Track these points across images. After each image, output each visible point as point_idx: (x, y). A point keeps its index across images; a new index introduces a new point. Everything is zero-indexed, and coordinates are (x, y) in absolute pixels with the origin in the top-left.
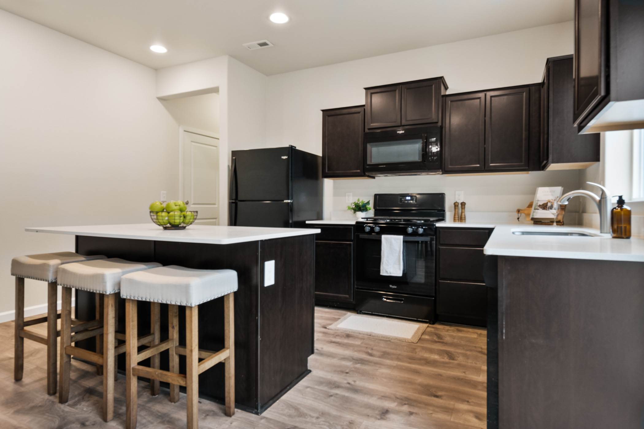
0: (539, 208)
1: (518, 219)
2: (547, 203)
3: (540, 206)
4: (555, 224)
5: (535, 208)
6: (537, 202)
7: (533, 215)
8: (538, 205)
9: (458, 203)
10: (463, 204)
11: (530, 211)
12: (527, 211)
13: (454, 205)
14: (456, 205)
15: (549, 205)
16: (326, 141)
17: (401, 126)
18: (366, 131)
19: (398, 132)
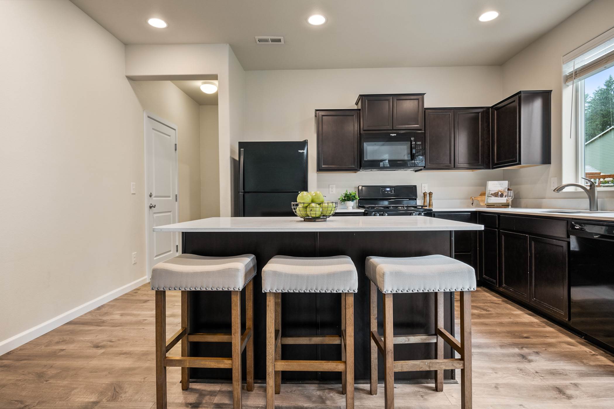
0: (491, 196)
1: (472, 204)
2: (498, 192)
3: (492, 194)
4: (510, 207)
5: (488, 196)
6: (489, 191)
7: (487, 201)
8: (491, 194)
9: (427, 193)
10: (430, 194)
11: (483, 199)
12: (480, 198)
13: (423, 195)
14: (425, 194)
15: (500, 193)
16: (321, 137)
17: (393, 130)
18: (362, 132)
19: (391, 135)
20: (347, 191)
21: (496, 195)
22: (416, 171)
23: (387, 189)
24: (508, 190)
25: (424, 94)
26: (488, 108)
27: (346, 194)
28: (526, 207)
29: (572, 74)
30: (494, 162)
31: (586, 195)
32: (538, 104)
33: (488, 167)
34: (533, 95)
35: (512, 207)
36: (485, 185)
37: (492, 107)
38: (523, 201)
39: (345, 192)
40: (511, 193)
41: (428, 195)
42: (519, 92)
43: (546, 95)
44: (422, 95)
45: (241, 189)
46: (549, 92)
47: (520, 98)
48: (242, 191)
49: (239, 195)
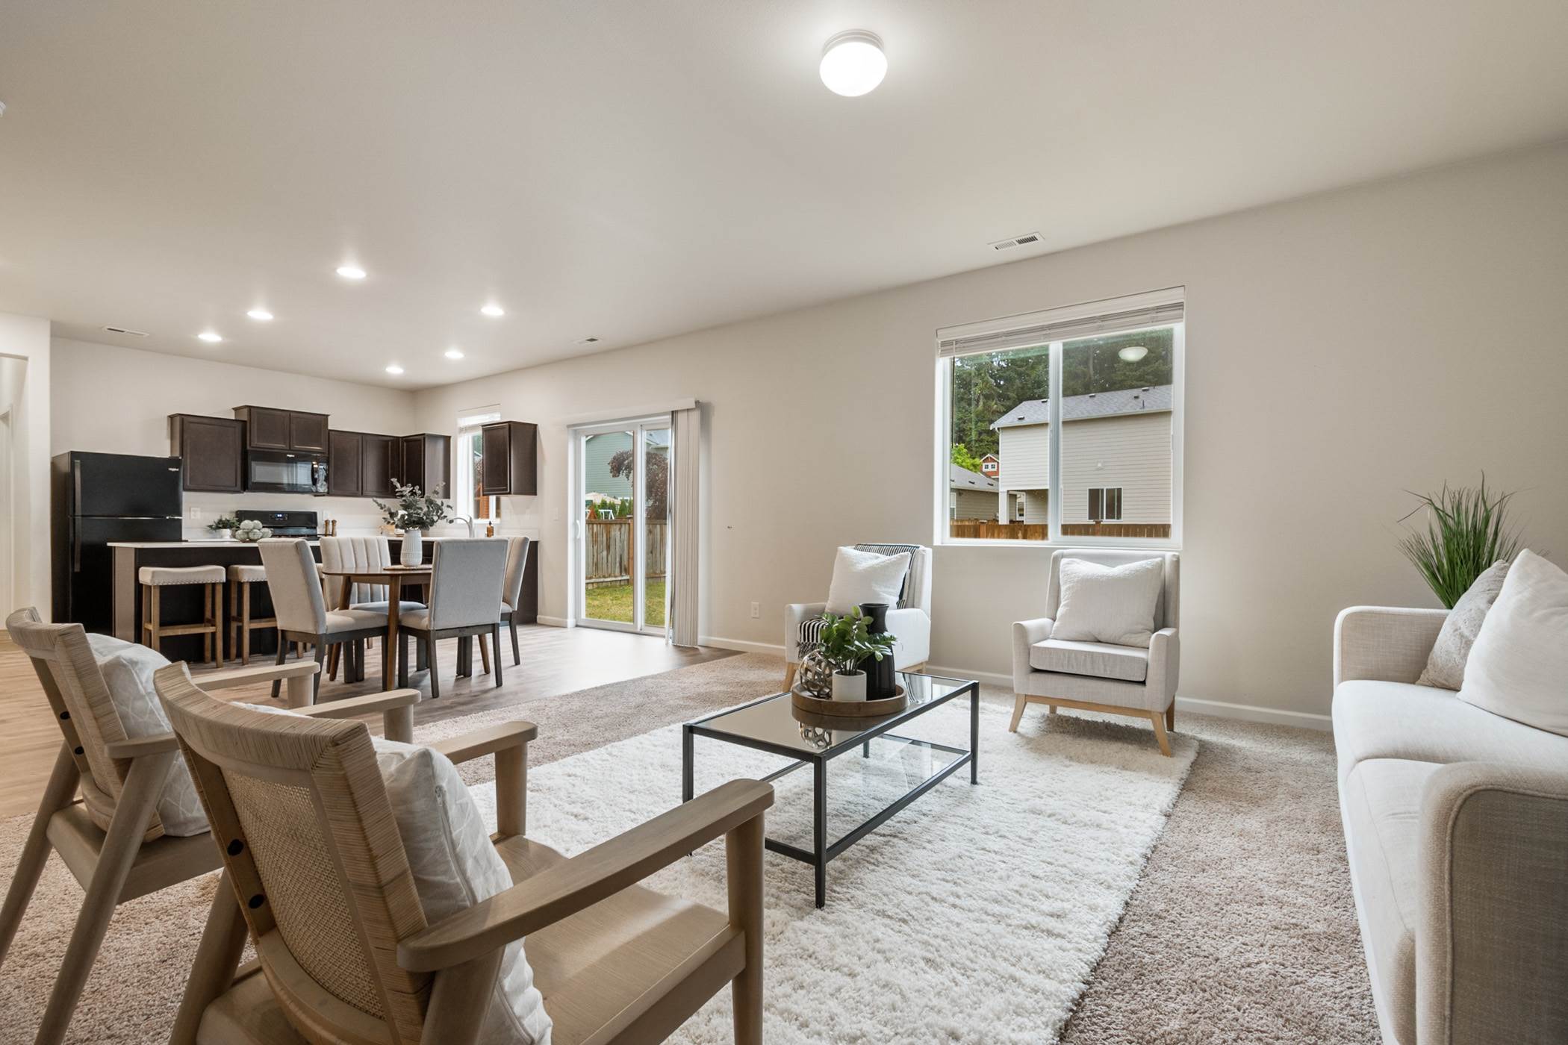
9: (329, 521)
10: (334, 522)
11: (393, 528)
12: (389, 528)
13: (325, 523)
14: (327, 522)
16: (187, 449)
17: (290, 449)
18: (248, 448)
19: (289, 455)
20: (222, 517)
22: (316, 496)
23: (280, 516)
25: (329, 415)
26: (398, 438)
27: (221, 521)
29: (465, 429)
31: (467, 526)
32: (441, 445)
34: (435, 438)
37: (402, 438)
39: (219, 518)
41: (331, 523)
42: (424, 434)
43: (447, 440)
44: (327, 416)
45: (79, 511)
46: (449, 438)
47: (424, 439)
48: (80, 514)
49: (74, 520)
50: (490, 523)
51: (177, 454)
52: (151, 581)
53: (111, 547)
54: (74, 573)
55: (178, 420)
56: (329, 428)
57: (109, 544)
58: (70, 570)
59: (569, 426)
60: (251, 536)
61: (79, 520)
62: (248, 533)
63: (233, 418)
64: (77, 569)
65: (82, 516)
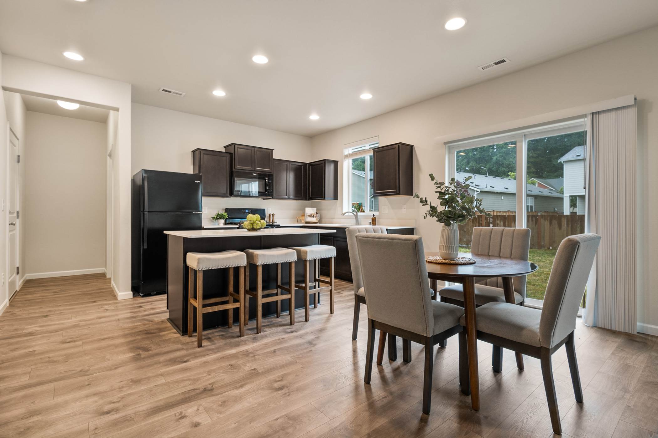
0: (308, 217)
1: (297, 221)
5: (306, 216)
6: (306, 214)
8: (308, 215)
11: (303, 218)
12: (301, 218)
13: (269, 215)
14: (270, 215)
15: (312, 215)
16: (202, 170)
17: (254, 171)
18: (233, 170)
19: (253, 174)
20: (219, 212)
21: (310, 216)
22: (264, 199)
23: (246, 211)
24: (317, 213)
25: (273, 150)
26: (306, 163)
27: (218, 214)
28: (325, 223)
29: (348, 155)
30: (310, 196)
31: (354, 217)
33: (306, 199)
34: (331, 161)
35: (319, 223)
36: (304, 210)
37: (309, 163)
38: (323, 220)
39: (217, 213)
40: (319, 215)
41: (272, 215)
42: (325, 160)
43: (336, 163)
44: (272, 150)
45: (146, 209)
46: (337, 162)
47: (325, 163)
48: (147, 211)
49: (144, 214)
50: (374, 215)
51: (197, 172)
52: (197, 266)
53: (166, 234)
54: (144, 249)
55: (198, 152)
56: (273, 158)
57: (165, 232)
58: (142, 248)
59: (445, 143)
60: (255, 227)
61: (146, 213)
62: (252, 224)
63: (224, 151)
64: (145, 247)
65: (149, 212)
